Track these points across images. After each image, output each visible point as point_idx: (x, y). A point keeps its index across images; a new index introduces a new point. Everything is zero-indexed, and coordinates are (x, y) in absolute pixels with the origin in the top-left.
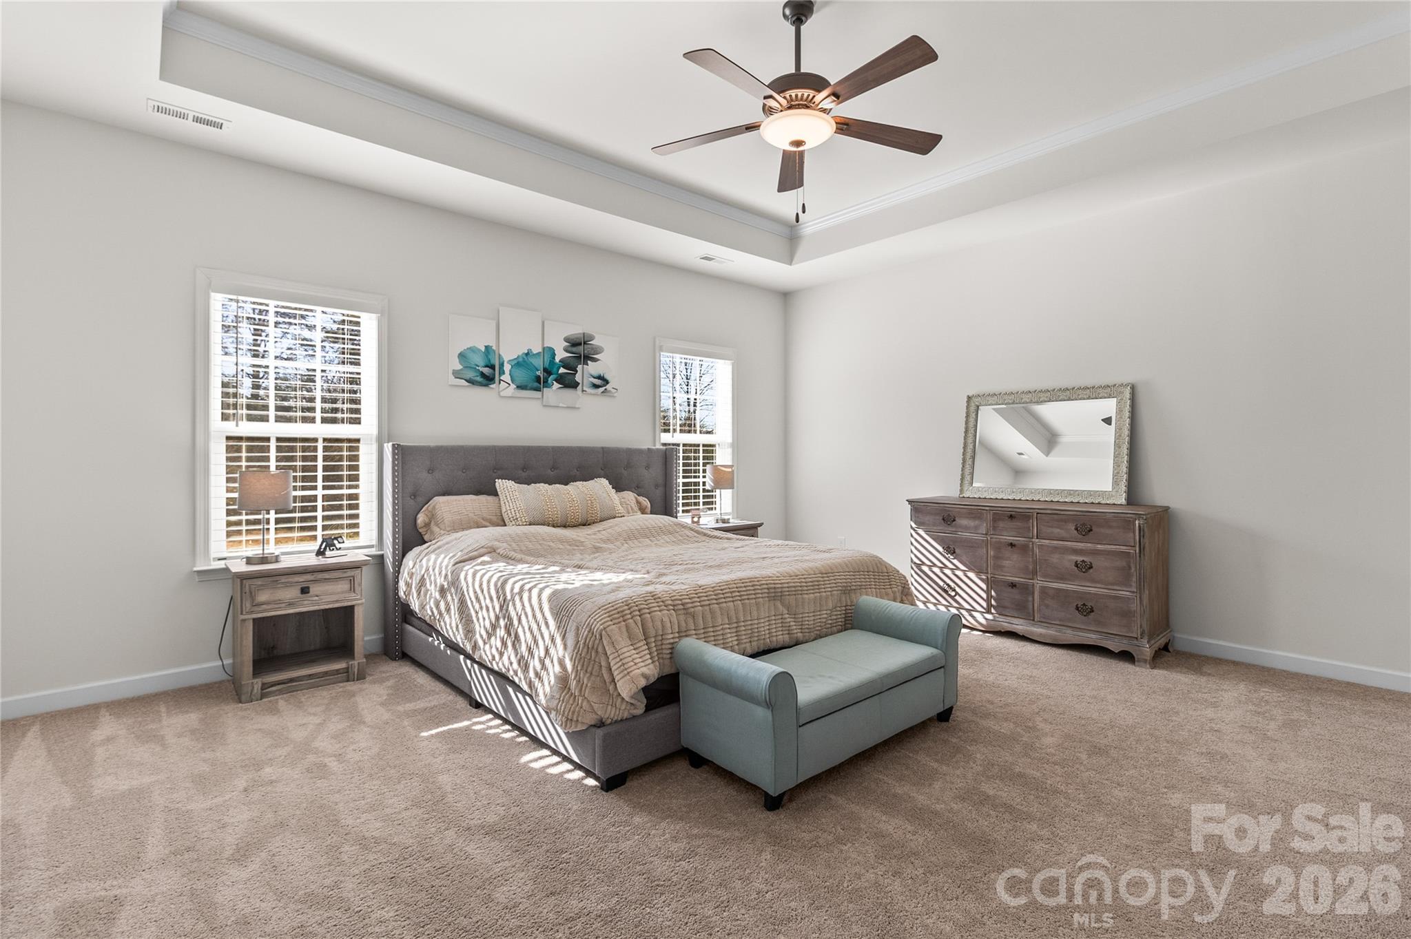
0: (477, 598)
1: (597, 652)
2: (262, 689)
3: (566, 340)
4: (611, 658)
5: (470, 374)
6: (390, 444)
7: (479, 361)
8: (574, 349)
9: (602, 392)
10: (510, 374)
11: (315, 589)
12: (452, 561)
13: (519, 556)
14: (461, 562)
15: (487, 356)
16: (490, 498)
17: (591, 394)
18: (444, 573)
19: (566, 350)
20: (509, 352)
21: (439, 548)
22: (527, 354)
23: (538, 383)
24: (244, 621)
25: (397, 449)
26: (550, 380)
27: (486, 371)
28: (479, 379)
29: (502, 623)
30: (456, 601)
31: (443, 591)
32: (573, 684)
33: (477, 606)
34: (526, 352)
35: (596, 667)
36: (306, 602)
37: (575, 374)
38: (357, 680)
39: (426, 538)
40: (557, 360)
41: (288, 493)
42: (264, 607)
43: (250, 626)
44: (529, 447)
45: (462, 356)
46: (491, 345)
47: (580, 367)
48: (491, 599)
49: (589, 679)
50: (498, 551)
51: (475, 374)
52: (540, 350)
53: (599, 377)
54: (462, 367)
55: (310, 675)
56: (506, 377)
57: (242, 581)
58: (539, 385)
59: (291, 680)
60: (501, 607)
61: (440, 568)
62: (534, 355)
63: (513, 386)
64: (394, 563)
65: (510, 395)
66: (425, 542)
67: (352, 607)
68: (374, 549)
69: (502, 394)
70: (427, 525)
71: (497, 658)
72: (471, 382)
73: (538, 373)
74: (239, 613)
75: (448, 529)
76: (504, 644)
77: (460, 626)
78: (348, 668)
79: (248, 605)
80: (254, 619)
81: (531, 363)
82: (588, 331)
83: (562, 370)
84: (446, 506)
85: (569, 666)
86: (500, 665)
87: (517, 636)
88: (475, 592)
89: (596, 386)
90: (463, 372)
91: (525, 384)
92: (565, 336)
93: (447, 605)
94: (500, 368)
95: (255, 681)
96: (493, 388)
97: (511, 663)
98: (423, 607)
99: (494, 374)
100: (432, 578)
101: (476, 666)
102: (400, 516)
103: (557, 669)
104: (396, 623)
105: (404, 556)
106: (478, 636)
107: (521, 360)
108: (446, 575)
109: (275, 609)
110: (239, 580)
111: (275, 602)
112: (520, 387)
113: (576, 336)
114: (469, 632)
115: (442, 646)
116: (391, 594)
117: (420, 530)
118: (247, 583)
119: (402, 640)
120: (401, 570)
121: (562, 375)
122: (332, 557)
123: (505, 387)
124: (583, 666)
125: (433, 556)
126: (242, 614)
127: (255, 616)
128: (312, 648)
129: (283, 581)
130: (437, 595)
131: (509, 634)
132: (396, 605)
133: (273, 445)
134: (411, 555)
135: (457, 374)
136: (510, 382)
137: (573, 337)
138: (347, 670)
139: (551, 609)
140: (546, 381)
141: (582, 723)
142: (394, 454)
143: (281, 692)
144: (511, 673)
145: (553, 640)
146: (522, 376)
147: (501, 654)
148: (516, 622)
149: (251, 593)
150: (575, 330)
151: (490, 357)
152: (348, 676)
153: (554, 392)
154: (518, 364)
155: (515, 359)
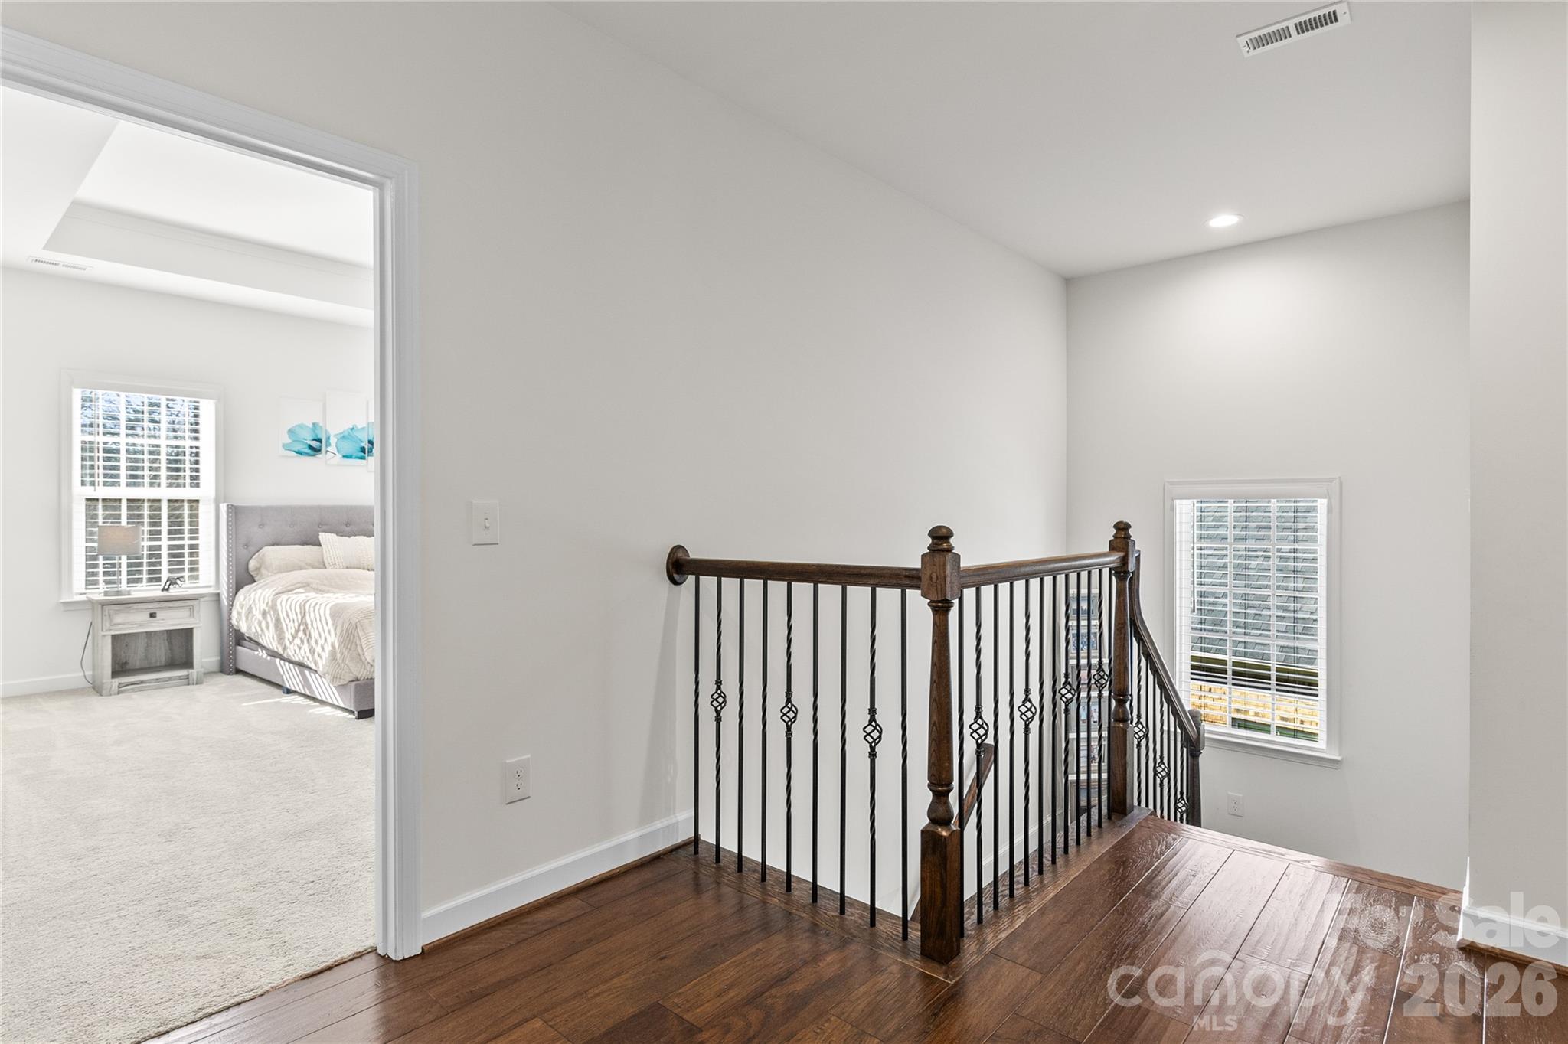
0: (288, 616)
1: (354, 636)
2: (119, 687)
4: (362, 641)
5: (299, 447)
6: (225, 504)
7: (306, 435)
10: (336, 446)
11: (160, 615)
12: (274, 593)
13: (327, 588)
14: (280, 593)
15: (314, 432)
16: (316, 548)
18: (266, 602)
21: (266, 584)
22: (352, 429)
24: (104, 636)
25: (231, 508)
26: (373, 450)
27: (315, 444)
28: (307, 450)
29: (302, 628)
30: (274, 619)
31: (264, 614)
32: (338, 656)
33: (287, 621)
34: (351, 427)
35: (354, 646)
36: (153, 624)
38: (197, 684)
39: (256, 579)
41: (138, 543)
42: (120, 626)
43: (109, 640)
44: (351, 506)
45: (291, 432)
46: (318, 422)
48: (297, 614)
49: (348, 652)
50: (311, 585)
51: (302, 446)
52: (365, 425)
54: (290, 441)
55: (157, 679)
56: (333, 448)
57: (102, 606)
58: (363, 454)
59: (142, 682)
60: (302, 618)
61: (264, 598)
62: (357, 429)
63: (339, 456)
64: (228, 599)
65: (336, 463)
66: (255, 582)
67: (191, 630)
68: (212, 589)
69: (328, 462)
70: (258, 569)
71: (297, 651)
72: (299, 453)
73: (363, 445)
74: (100, 629)
75: (275, 571)
76: (302, 641)
77: (275, 636)
78: (188, 675)
79: (107, 624)
80: (113, 636)
81: (356, 436)
84: (273, 554)
85: (337, 645)
86: (299, 656)
87: (310, 635)
88: (287, 611)
90: (293, 445)
91: (351, 454)
93: (267, 623)
94: (327, 441)
95: (114, 680)
96: (320, 458)
97: (305, 653)
98: (249, 628)
99: (321, 447)
100: (258, 606)
101: (287, 663)
102: (234, 561)
103: (330, 648)
104: (230, 645)
105: (236, 593)
106: (286, 640)
107: (346, 434)
108: (268, 603)
109: (129, 628)
110: (100, 606)
111: (128, 623)
112: (344, 456)
114: (281, 639)
115: (265, 656)
116: (226, 623)
117: (252, 573)
118: (106, 608)
119: (235, 659)
120: (234, 604)
122: (174, 591)
123: (331, 457)
124: (345, 644)
125: (260, 591)
126: (102, 631)
127: (113, 633)
128: (158, 664)
129: (135, 607)
130: (260, 617)
131: (305, 634)
132: (230, 632)
133: (124, 505)
134: (242, 591)
135: (286, 447)
136: (336, 453)
138: (188, 677)
139: (330, 614)
140: (370, 451)
141: (344, 679)
142: (228, 513)
143: (133, 690)
144: (306, 659)
145: (329, 632)
146: (350, 447)
147: (300, 648)
148: (309, 626)
149: (110, 615)
151: (317, 432)
152: (188, 681)
154: (343, 437)
155: (340, 434)
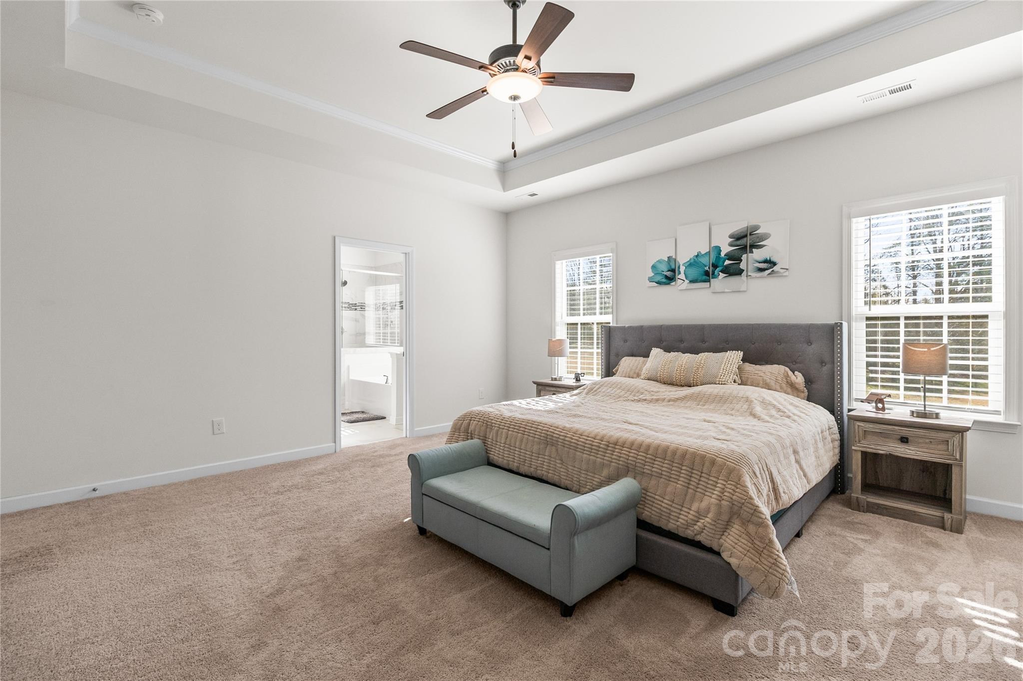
3: (731, 237)
5: (659, 278)
7: (664, 268)
8: (739, 242)
9: (768, 274)
10: (684, 273)
15: (669, 264)
17: (756, 277)
19: (731, 245)
20: (683, 258)
22: (697, 256)
23: (707, 276)
26: (716, 272)
27: (669, 274)
28: (664, 280)
34: (696, 254)
37: (740, 263)
40: (723, 254)
45: (653, 267)
46: (671, 255)
47: (744, 257)
51: (661, 277)
52: (708, 250)
53: (765, 261)
54: (653, 274)
56: (682, 276)
62: (702, 255)
63: (687, 281)
65: (684, 288)
69: (679, 288)
72: (659, 283)
73: (707, 268)
81: (700, 262)
82: (753, 223)
83: (727, 262)
89: (761, 270)
90: (655, 277)
91: (696, 278)
92: (729, 235)
94: (678, 270)
96: (673, 285)
99: (674, 276)
107: (693, 261)
112: (692, 282)
113: (741, 231)
121: (727, 267)
123: (682, 283)
135: (651, 280)
136: (685, 279)
137: (736, 233)
140: (713, 273)
146: (694, 272)
150: (738, 226)
151: (671, 264)
153: (720, 282)
154: (691, 264)
155: (688, 261)
